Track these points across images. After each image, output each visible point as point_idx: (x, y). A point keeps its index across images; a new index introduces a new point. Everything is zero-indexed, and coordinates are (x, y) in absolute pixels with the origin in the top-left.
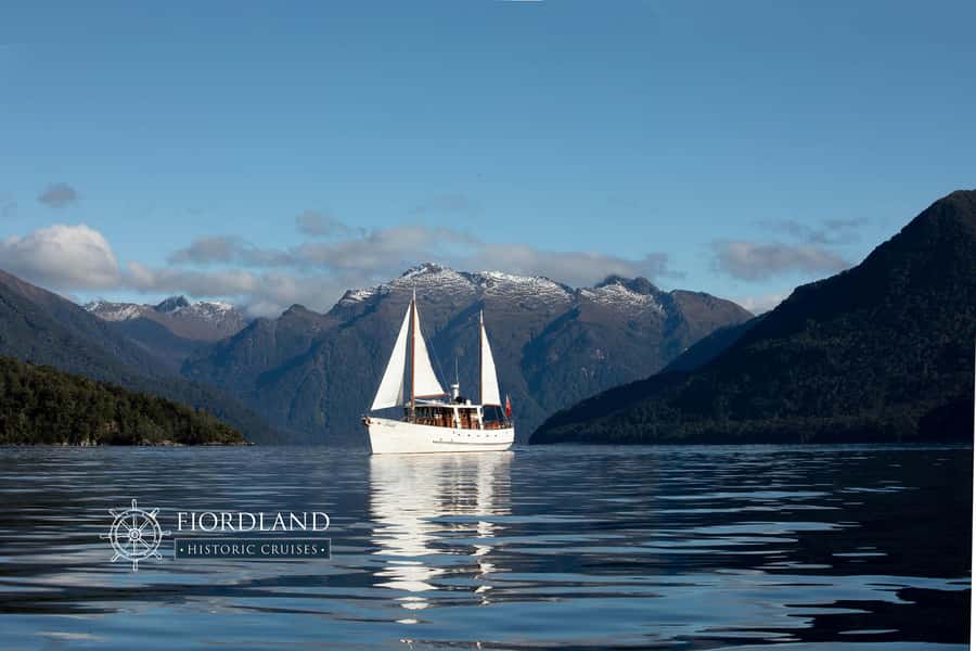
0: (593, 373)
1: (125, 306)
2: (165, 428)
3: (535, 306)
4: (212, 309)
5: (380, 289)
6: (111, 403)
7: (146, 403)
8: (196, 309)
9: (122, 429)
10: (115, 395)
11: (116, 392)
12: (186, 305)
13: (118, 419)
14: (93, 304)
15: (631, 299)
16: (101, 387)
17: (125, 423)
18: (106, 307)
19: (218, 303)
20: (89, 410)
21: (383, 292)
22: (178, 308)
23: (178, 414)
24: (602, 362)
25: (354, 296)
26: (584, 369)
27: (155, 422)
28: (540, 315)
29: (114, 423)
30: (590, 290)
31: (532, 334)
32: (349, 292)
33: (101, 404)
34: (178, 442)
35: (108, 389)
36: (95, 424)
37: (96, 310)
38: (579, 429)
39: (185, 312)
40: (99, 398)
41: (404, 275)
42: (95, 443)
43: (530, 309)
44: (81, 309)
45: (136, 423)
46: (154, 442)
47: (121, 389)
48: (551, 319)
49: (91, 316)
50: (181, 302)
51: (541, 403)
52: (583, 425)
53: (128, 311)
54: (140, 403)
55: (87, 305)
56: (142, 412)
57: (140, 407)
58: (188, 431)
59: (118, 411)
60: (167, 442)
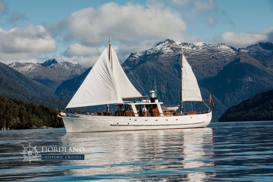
0: (247, 88)
1: (28, 64)
2: (44, 120)
3: (219, 58)
4: (68, 64)
5: (146, 51)
6: (16, 109)
7: (34, 108)
8: (62, 64)
9: (22, 121)
10: (18, 105)
11: (19, 103)
12: (57, 63)
13: (20, 116)
14: (12, 64)
15: (265, 52)
16: (11, 101)
17: (24, 118)
18: (19, 65)
19: (72, 61)
20: (5, 113)
21: (148, 53)
22: (53, 64)
23: (50, 113)
24: (252, 83)
25: (135, 56)
26: (243, 86)
27: (39, 117)
28: (221, 61)
29: (18, 118)
30: (245, 49)
31: (218, 71)
32: (132, 54)
33: (12, 110)
34: (50, 126)
35: (15, 102)
36: (8, 120)
37: (14, 66)
38: (243, 114)
39: (56, 66)
40: (10, 106)
41: (158, 45)
42: (8, 129)
43: (217, 59)
44: (7, 66)
45: (29, 118)
46: (38, 127)
47: (21, 102)
48: (227, 63)
49: (12, 69)
50: (54, 61)
51: (223, 103)
52: (245, 112)
53: (29, 67)
54: (31, 108)
55: (10, 65)
56: (32, 113)
57: (31, 110)
58: (55, 121)
59: (20, 112)
60: (44, 127)
